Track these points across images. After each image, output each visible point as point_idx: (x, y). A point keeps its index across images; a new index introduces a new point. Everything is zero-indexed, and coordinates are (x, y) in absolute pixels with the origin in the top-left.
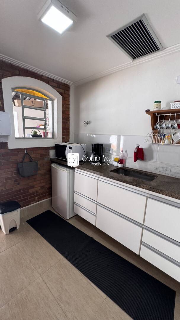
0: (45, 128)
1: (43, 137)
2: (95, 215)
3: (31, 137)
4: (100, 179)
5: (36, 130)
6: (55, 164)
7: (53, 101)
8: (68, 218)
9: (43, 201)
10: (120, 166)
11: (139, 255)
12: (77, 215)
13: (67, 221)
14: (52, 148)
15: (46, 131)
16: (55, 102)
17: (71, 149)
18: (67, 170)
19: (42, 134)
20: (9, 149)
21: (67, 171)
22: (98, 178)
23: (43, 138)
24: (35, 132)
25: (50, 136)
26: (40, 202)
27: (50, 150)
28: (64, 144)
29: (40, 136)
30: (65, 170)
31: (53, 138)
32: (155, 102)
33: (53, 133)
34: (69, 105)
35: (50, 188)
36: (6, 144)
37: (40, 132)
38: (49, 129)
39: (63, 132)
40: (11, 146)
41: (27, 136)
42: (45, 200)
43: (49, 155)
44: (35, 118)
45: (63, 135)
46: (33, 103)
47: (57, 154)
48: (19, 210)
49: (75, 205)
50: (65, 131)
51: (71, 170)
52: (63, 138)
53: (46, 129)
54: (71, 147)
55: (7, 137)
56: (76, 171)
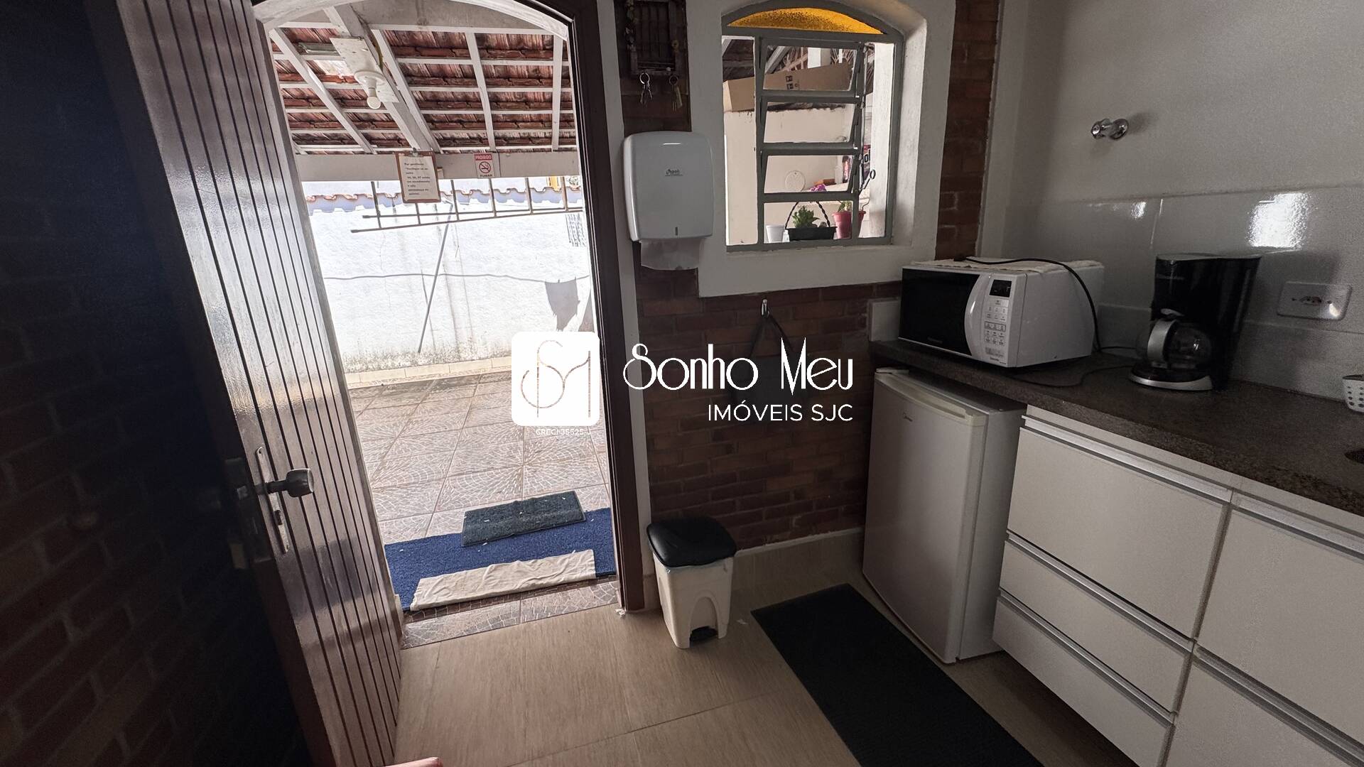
0: (853, 193)
1: (838, 235)
2: (1168, 718)
3: (786, 238)
4: (1245, 504)
5: (811, 206)
6: (895, 371)
7: (899, 37)
8: (950, 659)
9: (822, 536)
12: (1002, 654)
14: (884, 290)
15: (856, 204)
16: (917, 45)
17: (1007, 294)
18: (970, 412)
19: (836, 221)
20: (703, 298)
21: (969, 419)
23: (838, 242)
24: (806, 217)
25: (869, 229)
26: (809, 538)
27: (870, 300)
28: (951, 266)
29: (825, 233)
30: (962, 411)
31: (888, 238)
33: (891, 213)
35: (861, 485)
36: (690, 277)
37: (828, 214)
38: (873, 195)
39: (945, 202)
40: (709, 287)
41: (769, 239)
42: (830, 534)
43: (864, 324)
44: (811, 148)
45: (944, 217)
46: (794, 82)
47: (907, 324)
50: (956, 195)
51: (995, 416)
52: (942, 236)
53: (856, 197)
54: (1009, 283)
55: (694, 244)
56: (1029, 422)
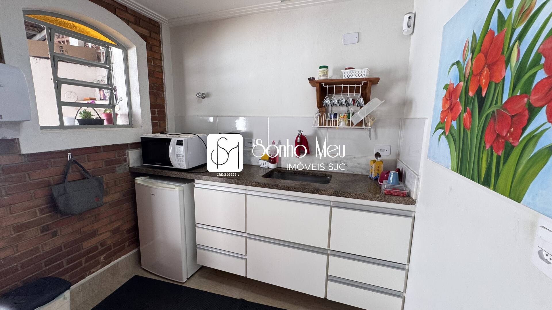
0: (112, 105)
1: (105, 123)
2: (244, 257)
3: (77, 123)
4: (249, 192)
5: (89, 109)
6: (143, 178)
7: (125, 49)
8: (185, 280)
9: (119, 260)
10: (272, 166)
11: (326, 298)
13: (185, 285)
14: (134, 146)
15: (114, 111)
16: (133, 53)
17: (182, 145)
18: (176, 186)
19: (103, 117)
20: (24, 155)
21: (177, 189)
22: (244, 192)
23: (106, 126)
24: (89, 114)
25: (121, 121)
26: (112, 264)
27: (127, 151)
28: (158, 136)
29: (99, 122)
30: (174, 187)
31: (131, 124)
32: (321, 67)
33: (130, 115)
34: (161, 60)
35: (135, 230)
36: (14, 143)
37: (95, 114)
38: (122, 108)
39: (153, 113)
40: (26, 148)
41: (66, 123)
42: (123, 257)
43: (125, 160)
45: (153, 118)
46: (64, 49)
47: (145, 158)
48: (67, 294)
49: (197, 250)
50: (156, 110)
51: (185, 186)
52: (154, 125)
53: (113, 107)
54: (182, 141)
55: (16, 124)
56: (196, 185)
